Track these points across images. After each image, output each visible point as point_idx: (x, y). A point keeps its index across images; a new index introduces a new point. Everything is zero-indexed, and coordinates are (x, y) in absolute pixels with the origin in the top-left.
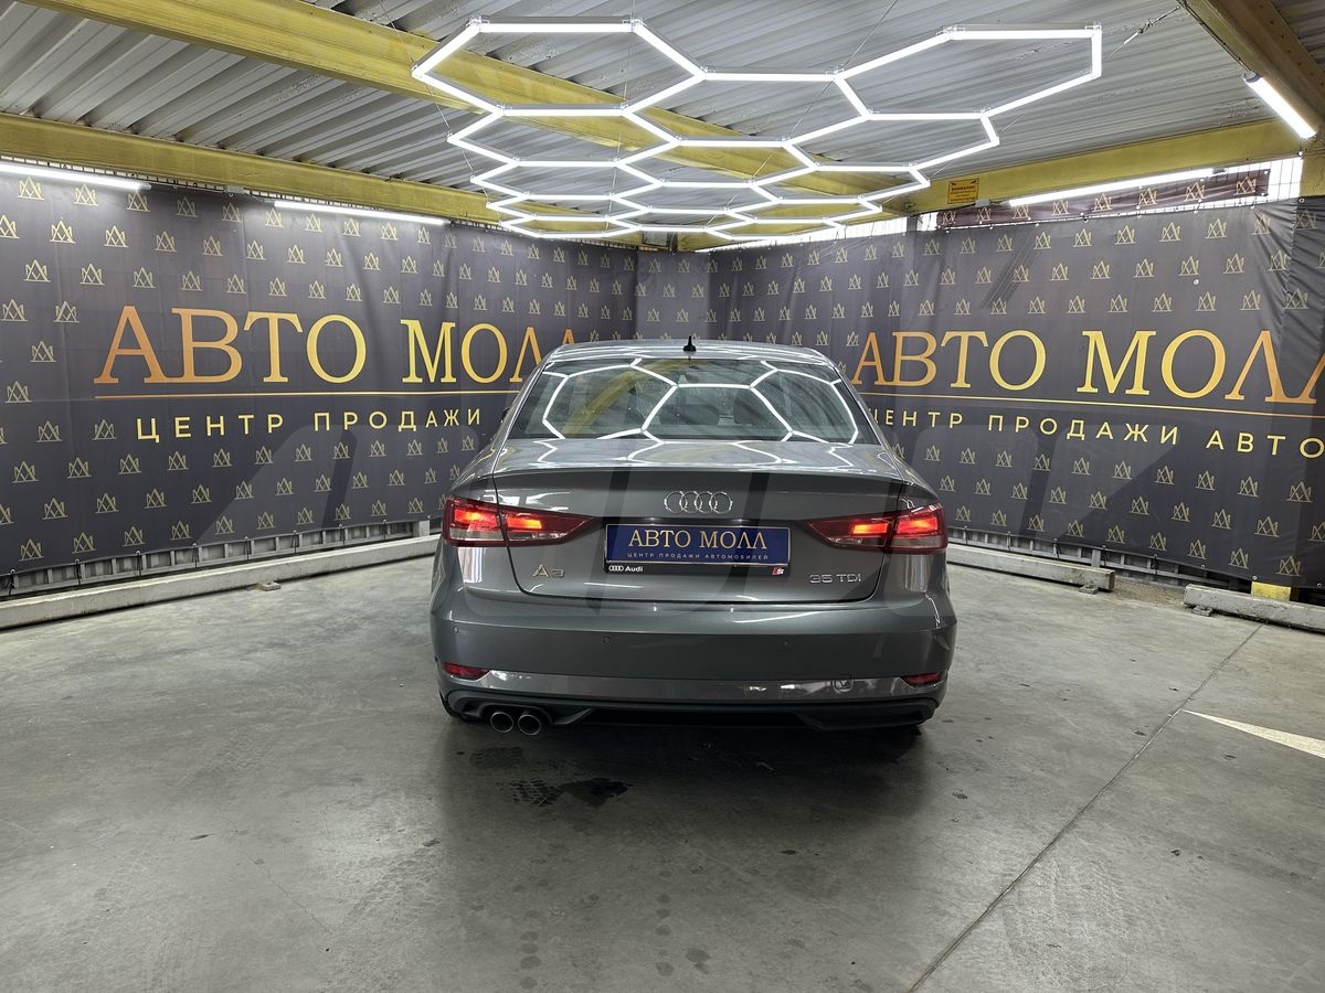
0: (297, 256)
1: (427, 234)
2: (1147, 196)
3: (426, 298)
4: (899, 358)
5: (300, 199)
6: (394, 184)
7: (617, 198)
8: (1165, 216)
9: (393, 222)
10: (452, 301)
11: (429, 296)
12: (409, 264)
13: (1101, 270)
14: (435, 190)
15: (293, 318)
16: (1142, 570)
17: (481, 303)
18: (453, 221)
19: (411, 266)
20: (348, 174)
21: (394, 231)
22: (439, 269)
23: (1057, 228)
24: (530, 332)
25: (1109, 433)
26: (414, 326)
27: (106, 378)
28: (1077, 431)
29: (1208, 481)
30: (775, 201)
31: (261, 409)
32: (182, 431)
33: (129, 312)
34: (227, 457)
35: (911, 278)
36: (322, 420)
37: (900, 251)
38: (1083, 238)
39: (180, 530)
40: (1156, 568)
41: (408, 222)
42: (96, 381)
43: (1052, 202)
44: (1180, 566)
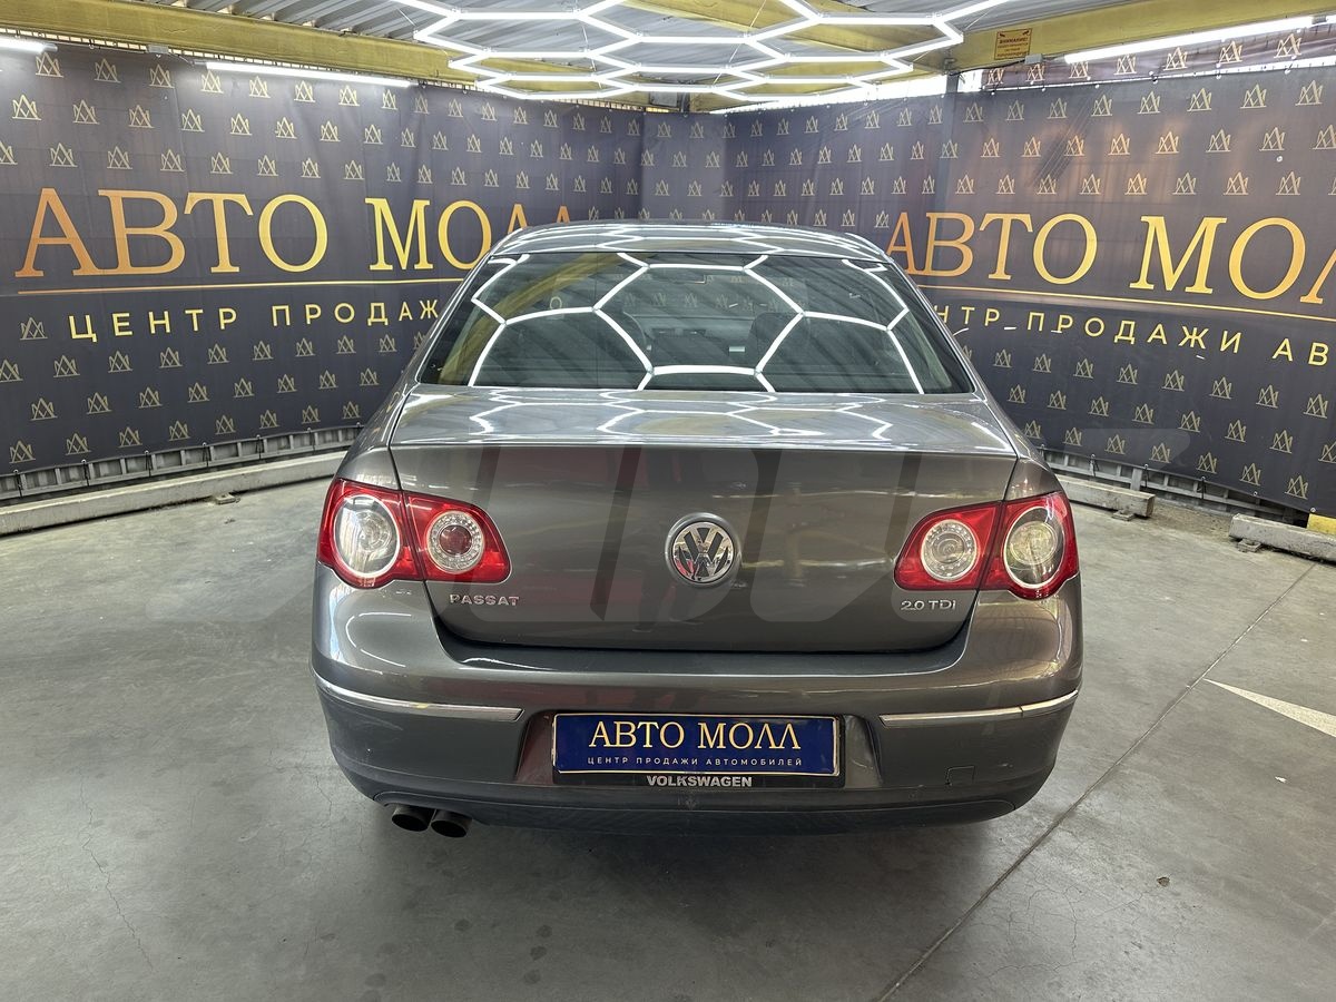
0: (241, 126)
1: (393, 98)
2: (1231, 51)
3: (394, 174)
4: (932, 243)
5: (242, 59)
6: (350, 39)
7: (595, 55)
8: (1250, 77)
9: (352, 84)
10: (426, 176)
11: (397, 170)
12: (372, 132)
13: (1168, 143)
14: (400, 47)
15: (242, 199)
16: (1187, 493)
17: (460, 177)
18: (422, 82)
19: (374, 135)
20: (293, 28)
21: (354, 96)
22: (409, 139)
23: (1121, 88)
24: (518, 210)
25: (1163, 337)
26: (381, 206)
27: (28, 271)
28: (1126, 333)
29: (1270, 397)
30: (780, 59)
31: (211, 302)
32: (121, 329)
33: (49, 196)
34: (176, 357)
35: (949, 149)
36: (281, 314)
37: (937, 116)
38: (1150, 103)
39: (129, 437)
40: (1204, 492)
41: (369, 85)
42: (18, 274)
43: (1117, 58)
44: (1230, 491)
